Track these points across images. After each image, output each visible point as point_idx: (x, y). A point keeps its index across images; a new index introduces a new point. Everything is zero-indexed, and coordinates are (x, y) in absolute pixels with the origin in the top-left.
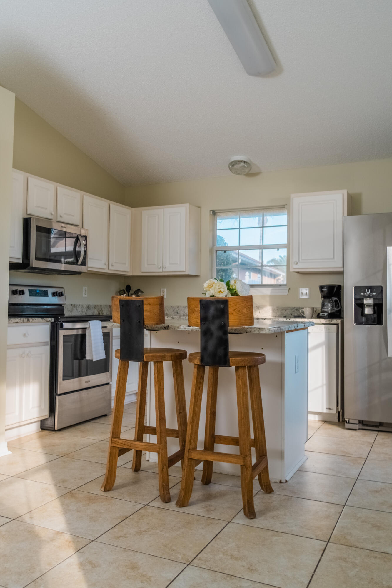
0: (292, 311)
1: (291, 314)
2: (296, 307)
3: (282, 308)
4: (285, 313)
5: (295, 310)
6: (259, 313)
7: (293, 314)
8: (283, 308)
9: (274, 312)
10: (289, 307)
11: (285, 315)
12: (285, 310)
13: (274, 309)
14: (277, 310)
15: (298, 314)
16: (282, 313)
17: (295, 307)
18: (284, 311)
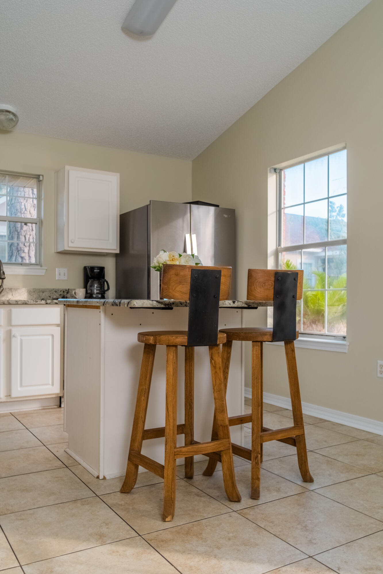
0: (51, 293)
1: (50, 297)
2: (55, 289)
3: (39, 290)
4: (43, 295)
5: (54, 292)
6: (12, 295)
7: (52, 297)
8: (41, 290)
9: (30, 294)
10: (47, 289)
11: (43, 298)
12: (43, 293)
13: (30, 291)
14: (34, 292)
15: (57, 297)
16: (39, 295)
17: (53, 289)
18: (41, 294)
